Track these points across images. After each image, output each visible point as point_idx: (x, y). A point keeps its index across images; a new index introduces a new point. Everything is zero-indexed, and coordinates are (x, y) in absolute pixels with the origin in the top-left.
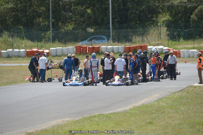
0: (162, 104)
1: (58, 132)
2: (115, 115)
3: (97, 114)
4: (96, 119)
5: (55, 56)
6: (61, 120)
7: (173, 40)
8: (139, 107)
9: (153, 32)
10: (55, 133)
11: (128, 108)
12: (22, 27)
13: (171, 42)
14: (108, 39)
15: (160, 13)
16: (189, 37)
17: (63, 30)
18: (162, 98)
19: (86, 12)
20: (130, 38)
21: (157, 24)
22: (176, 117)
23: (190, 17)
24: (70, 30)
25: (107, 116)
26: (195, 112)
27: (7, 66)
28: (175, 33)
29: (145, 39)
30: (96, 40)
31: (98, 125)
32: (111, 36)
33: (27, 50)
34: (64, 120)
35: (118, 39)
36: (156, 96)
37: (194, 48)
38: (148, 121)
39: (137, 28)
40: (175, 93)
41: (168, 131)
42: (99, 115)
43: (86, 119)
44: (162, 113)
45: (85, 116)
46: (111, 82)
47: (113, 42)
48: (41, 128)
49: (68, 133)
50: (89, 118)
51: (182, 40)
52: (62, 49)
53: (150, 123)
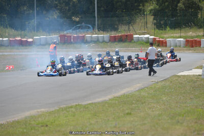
0: (143, 94)
1: (30, 124)
2: (93, 105)
3: (75, 104)
4: (73, 110)
5: (38, 45)
6: (36, 110)
7: (159, 29)
8: (119, 97)
9: (139, 21)
10: (27, 125)
11: (107, 98)
12: (5, 15)
13: (157, 30)
15: (146, 1)
16: (176, 26)
18: (144, 88)
20: (116, 26)
21: (144, 12)
22: (157, 108)
23: (177, 6)
26: (177, 102)
28: (162, 22)
29: (131, 28)
30: (82, 29)
31: (74, 116)
32: (96, 24)
33: (11, 39)
34: (39, 110)
35: (103, 28)
36: (138, 86)
37: (181, 37)
38: (127, 112)
39: (123, 16)
40: (157, 83)
41: (146, 122)
42: (76, 105)
43: (63, 109)
44: (143, 104)
45: (62, 106)
46: (93, 71)
47: (99, 31)
48: (13, 120)
49: (41, 125)
50: (66, 109)
51: (168, 28)
52: (46, 38)
53: (129, 114)
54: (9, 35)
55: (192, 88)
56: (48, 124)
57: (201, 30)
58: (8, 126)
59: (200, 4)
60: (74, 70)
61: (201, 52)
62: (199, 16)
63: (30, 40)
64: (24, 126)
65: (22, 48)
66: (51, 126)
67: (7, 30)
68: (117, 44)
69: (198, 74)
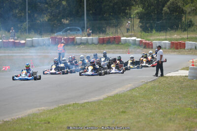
0: (134, 93)
1: (33, 121)
2: (89, 104)
3: (72, 103)
4: (71, 108)
5: (30, 47)
6: (37, 109)
7: (145, 32)
8: (113, 97)
10: (31, 122)
11: (102, 97)
13: (143, 33)
14: (83, 30)
15: (133, 5)
16: (162, 29)
17: (38, 21)
18: (135, 88)
19: (61, 3)
20: (104, 29)
21: (130, 15)
22: (149, 106)
23: (162, 10)
24: (46, 21)
25: (81, 105)
26: (167, 102)
28: (147, 25)
29: (119, 30)
30: (71, 31)
31: (73, 114)
32: (86, 27)
33: (4, 41)
34: (40, 109)
36: (129, 86)
37: (166, 40)
38: (121, 110)
39: (111, 20)
40: (147, 83)
41: (140, 120)
42: (74, 104)
43: (62, 108)
44: (135, 103)
45: (60, 105)
46: (85, 72)
48: (17, 117)
49: (43, 122)
50: (65, 106)
51: (154, 31)
52: (38, 40)
53: (124, 112)
55: (179, 89)
56: (50, 121)
57: (185, 32)
58: (14, 123)
59: (184, 8)
60: (67, 71)
61: (186, 54)
62: (183, 19)
63: (23, 42)
64: (29, 123)
66: (53, 123)
67: (1, 32)
68: (105, 46)
69: (184, 75)
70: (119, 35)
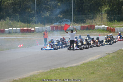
0: (101, 61)
1: (33, 79)
2: (71, 68)
3: (60, 67)
5: (37, 32)
6: (36, 72)
7: (110, 22)
8: (86, 63)
9: (99, 17)
10: (31, 80)
11: (79, 64)
12: (18, 14)
13: (109, 23)
15: (103, 5)
17: (43, 16)
18: (101, 58)
20: (84, 21)
21: (101, 12)
22: (109, 69)
23: (121, 8)
26: (121, 66)
27: (8, 39)
28: (112, 18)
29: (94, 21)
30: (64, 22)
31: (59, 75)
32: (73, 19)
33: (21, 29)
34: (38, 71)
35: (76, 22)
36: (98, 56)
38: (91, 72)
39: (89, 14)
40: (110, 54)
41: (103, 78)
42: (61, 68)
43: (53, 71)
44: (101, 67)
45: (52, 69)
47: (74, 23)
48: (23, 77)
49: (39, 80)
50: (54, 70)
51: (116, 21)
52: (42, 28)
53: (93, 73)
54: (20, 26)
58: (20, 81)
60: (59, 47)
63: (33, 29)
65: (28, 34)
67: (19, 24)
68: (85, 31)
70: (94, 24)
